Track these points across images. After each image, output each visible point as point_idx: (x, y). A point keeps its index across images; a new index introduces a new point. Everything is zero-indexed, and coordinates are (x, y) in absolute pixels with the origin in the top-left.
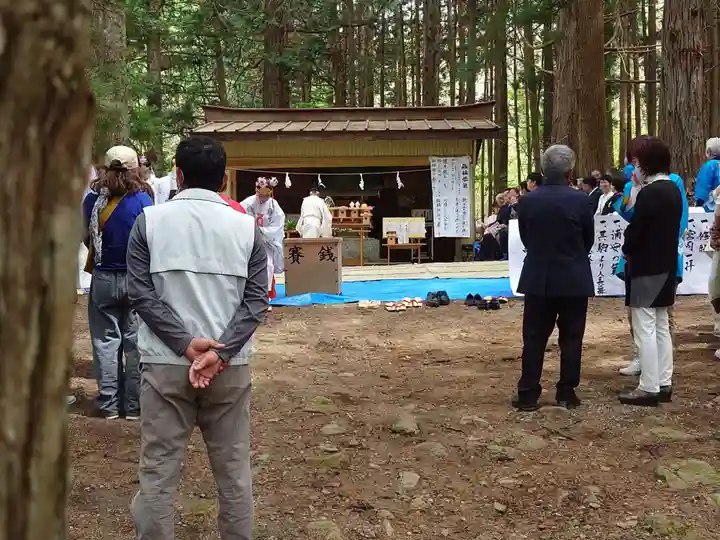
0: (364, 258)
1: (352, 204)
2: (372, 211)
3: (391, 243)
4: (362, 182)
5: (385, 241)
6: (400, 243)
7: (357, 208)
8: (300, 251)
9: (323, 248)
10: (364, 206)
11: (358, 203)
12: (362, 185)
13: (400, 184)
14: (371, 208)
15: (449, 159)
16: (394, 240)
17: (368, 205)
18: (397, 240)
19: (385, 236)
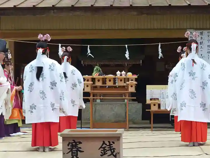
0: (129, 121)
1: (118, 73)
2: (136, 80)
3: (154, 109)
4: (127, 52)
5: (149, 106)
6: (162, 108)
7: (124, 76)
8: (79, 146)
9: (104, 143)
10: (130, 74)
11: (123, 72)
12: (127, 55)
13: (161, 55)
14: (136, 77)
15: (205, 32)
16: (157, 106)
17: (133, 74)
18: (159, 106)
19: (148, 101)
